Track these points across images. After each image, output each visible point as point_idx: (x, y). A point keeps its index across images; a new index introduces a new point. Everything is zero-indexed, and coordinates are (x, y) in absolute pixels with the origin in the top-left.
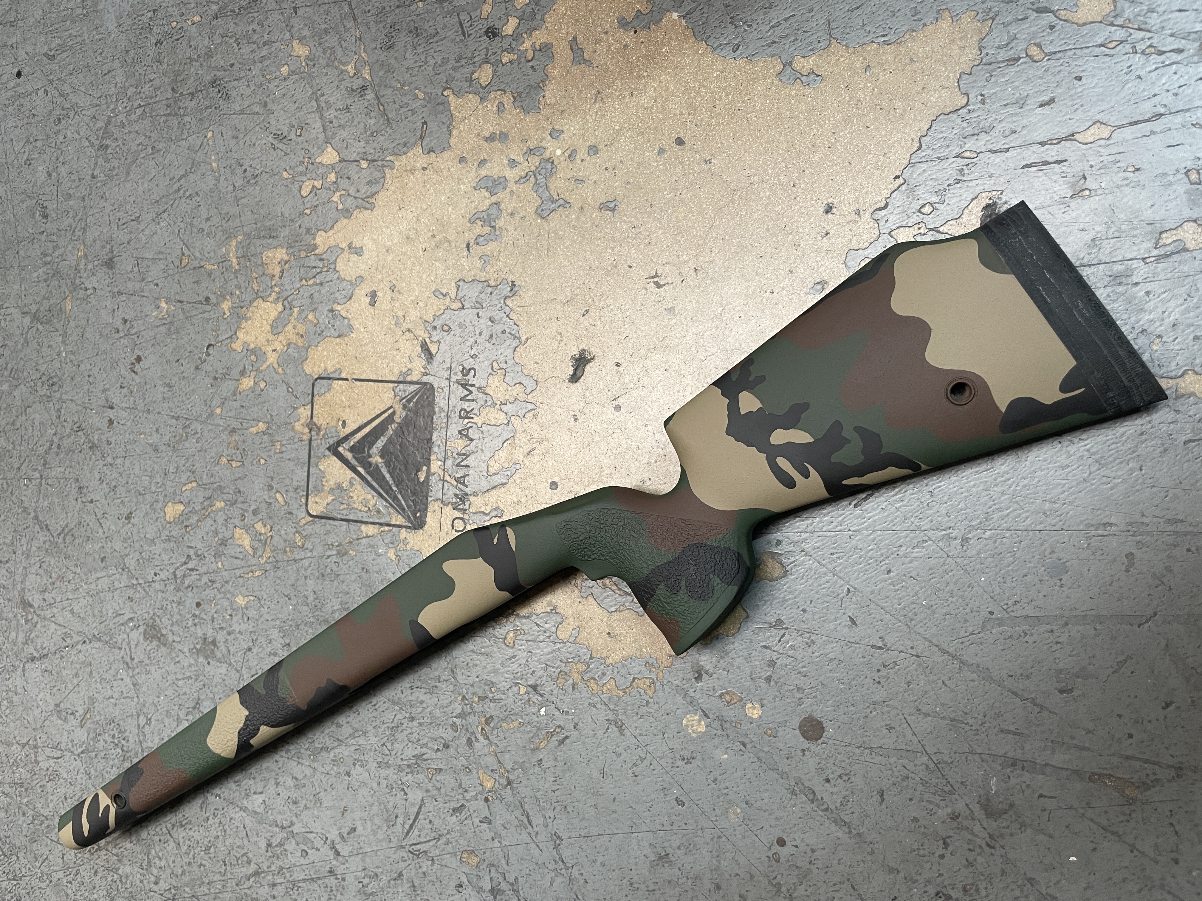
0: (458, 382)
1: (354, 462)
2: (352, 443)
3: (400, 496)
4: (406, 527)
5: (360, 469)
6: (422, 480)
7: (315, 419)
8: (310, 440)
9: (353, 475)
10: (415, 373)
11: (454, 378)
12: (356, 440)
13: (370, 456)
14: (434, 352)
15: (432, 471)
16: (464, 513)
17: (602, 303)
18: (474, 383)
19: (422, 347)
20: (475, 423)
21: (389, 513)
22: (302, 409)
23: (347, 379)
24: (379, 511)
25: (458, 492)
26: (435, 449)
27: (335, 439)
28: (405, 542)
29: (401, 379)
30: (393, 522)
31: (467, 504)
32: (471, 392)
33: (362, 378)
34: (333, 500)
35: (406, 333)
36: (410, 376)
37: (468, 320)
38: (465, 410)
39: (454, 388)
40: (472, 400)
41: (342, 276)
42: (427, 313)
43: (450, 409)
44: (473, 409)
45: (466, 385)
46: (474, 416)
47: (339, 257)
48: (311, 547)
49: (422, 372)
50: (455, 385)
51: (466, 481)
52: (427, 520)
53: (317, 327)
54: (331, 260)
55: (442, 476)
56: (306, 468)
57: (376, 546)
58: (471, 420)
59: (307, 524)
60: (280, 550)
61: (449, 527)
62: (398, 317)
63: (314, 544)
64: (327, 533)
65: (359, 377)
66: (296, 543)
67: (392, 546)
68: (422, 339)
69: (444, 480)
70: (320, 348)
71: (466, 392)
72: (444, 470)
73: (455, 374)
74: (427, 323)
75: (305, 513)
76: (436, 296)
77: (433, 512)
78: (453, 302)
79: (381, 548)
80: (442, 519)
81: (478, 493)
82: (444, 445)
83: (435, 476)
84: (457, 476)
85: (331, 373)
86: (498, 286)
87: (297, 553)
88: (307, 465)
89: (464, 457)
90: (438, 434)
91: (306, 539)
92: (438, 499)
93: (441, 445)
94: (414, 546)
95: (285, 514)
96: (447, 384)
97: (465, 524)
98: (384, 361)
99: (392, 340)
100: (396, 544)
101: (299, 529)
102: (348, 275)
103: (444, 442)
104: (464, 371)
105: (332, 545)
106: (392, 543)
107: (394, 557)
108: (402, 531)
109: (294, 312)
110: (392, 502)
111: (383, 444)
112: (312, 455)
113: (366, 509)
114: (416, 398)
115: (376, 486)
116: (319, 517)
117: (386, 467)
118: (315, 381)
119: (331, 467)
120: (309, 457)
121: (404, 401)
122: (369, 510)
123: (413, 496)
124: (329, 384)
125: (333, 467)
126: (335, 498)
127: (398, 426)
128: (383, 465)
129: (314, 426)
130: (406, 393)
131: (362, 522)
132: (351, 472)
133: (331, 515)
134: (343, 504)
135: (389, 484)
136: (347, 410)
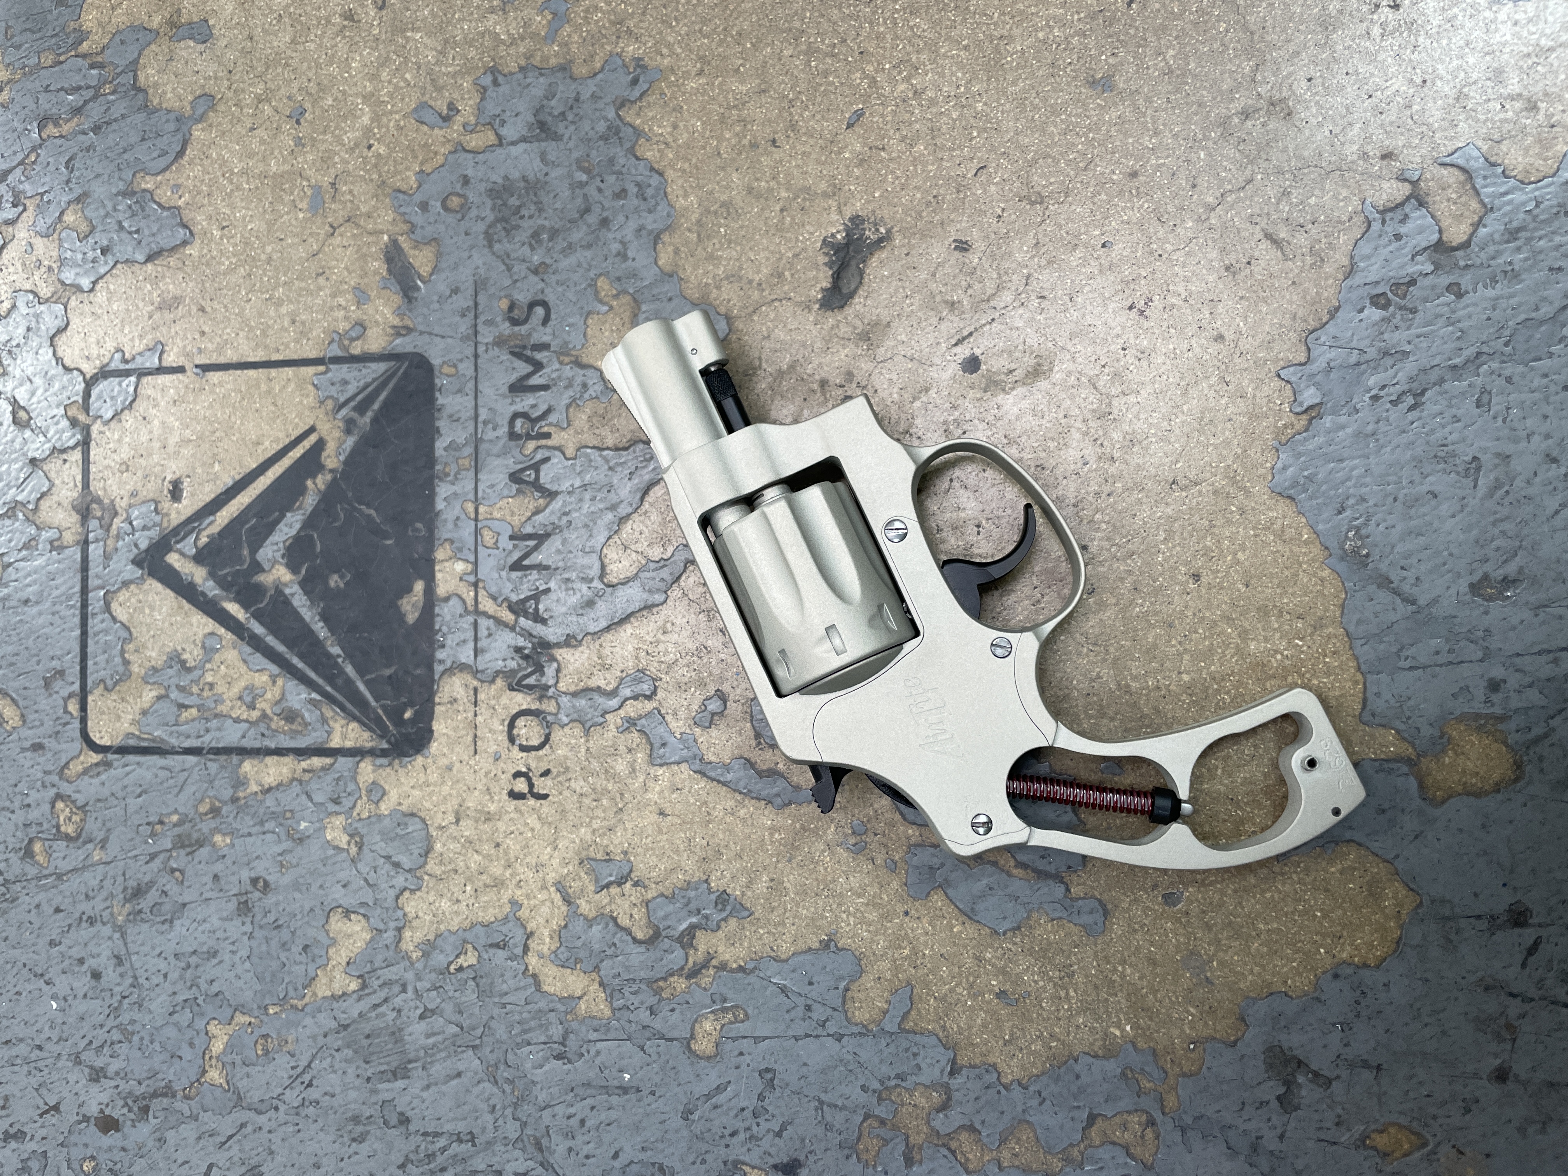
0: (499, 342)
1: (211, 589)
2: (204, 540)
3: (349, 669)
4: (374, 753)
5: (233, 608)
6: (412, 617)
7: (96, 487)
8: (85, 545)
9: (211, 626)
10: (374, 331)
11: (487, 336)
12: (215, 529)
13: (257, 567)
14: (424, 271)
15: (442, 590)
16: (540, 699)
17: (902, 87)
18: (546, 339)
19: (388, 262)
20: (560, 449)
21: (324, 720)
22: (57, 462)
23: (181, 370)
24: (291, 716)
25: (521, 642)
26: (444, 530)
27: (154, 533)
28: (377, 792)
29: (335, 351)
30: (336, 742)
31: (550, 670)
32: (538, 366)
33: (222, 360)
34: (159, 698)
35: (342, 229)
36: (359, 343)
37: (515, 175)
38: (525, 415)
39: (490, 360)
40: (545, 388)
41: (156, 101)
42: (400, 167)
43: (481, 419)
44: (549, 411)
45: (524, 347)
46: (552, 430)
47: (145, 52)
48: (101, 835)
49: (394, 327)
50: (490, 352)
51: (541, 607)
52: (435, 726)
53: (91, 241)
54: (122, 63)
55: (470, 601)
56: (77, 620)
57: (288, 815)
58: (543, 442)
59: (85, 772)
60: (15, 850)
61: (503, 738)
62: (317, 190)
63: (108, 824)
64: (145, 792)
65: (214, 359)
66: (58, 827)
67: (336, 808)
68: (386, 237)
69: (477, 612)
70: (101, 296)
71: (524, 368)
72: (475, 585)
73: (489, 323)
74: (401, 196)
75: (78, 744)
76: (422, 123)
77: (450, 703)
78: (472, 132)
79: (303, 819)
80: (480, 719)
81: (579, 638)
82: (473, 516)
83: (451, 603)
84: (514, 598)
85: (134, 358)
86: (595, 75)
87: (62, 855)
88: (78, 612)
89: (532, 543)
90: (452, 489)
91: (85, 813)
92: (463, 667)
93: (463, 516)
94: (400, 804)
95: (24, 750)
96: (469, 351)
97: (549, 725)
98: (284, 310)
99: (301, 252)
100: (347, 803)
101: (66, 788)
102: (169, 95)
103: (470, 507)
104: (516, 311)
105: (161, 822)
106: (336, 801)
107: (345, 838)
108: (362, 765)
109: (25, 210)
110: (329, 689)
111: (293, 532)
112: (92, 582)
113: (255, 715)
114: (382, 397)
115: (281, 648)
116: (123, 750)
117: (306, 593)
118: (90, 383)
119: (147, 611)
120: (85, 590)
121: (344, 412)
122: (264, 716)
123: (388, 666)
124: (131, 389)
125: (152, 608)
126: (162, 692)
127: (334, 479)
128: (296, 588)
129: (94, 506)
130: (351, 390)
131: (244, 752)
132: (205, 619)
133: (153, 740)
134: (187, 707)
135: (317, 638)
136: (186, 452)
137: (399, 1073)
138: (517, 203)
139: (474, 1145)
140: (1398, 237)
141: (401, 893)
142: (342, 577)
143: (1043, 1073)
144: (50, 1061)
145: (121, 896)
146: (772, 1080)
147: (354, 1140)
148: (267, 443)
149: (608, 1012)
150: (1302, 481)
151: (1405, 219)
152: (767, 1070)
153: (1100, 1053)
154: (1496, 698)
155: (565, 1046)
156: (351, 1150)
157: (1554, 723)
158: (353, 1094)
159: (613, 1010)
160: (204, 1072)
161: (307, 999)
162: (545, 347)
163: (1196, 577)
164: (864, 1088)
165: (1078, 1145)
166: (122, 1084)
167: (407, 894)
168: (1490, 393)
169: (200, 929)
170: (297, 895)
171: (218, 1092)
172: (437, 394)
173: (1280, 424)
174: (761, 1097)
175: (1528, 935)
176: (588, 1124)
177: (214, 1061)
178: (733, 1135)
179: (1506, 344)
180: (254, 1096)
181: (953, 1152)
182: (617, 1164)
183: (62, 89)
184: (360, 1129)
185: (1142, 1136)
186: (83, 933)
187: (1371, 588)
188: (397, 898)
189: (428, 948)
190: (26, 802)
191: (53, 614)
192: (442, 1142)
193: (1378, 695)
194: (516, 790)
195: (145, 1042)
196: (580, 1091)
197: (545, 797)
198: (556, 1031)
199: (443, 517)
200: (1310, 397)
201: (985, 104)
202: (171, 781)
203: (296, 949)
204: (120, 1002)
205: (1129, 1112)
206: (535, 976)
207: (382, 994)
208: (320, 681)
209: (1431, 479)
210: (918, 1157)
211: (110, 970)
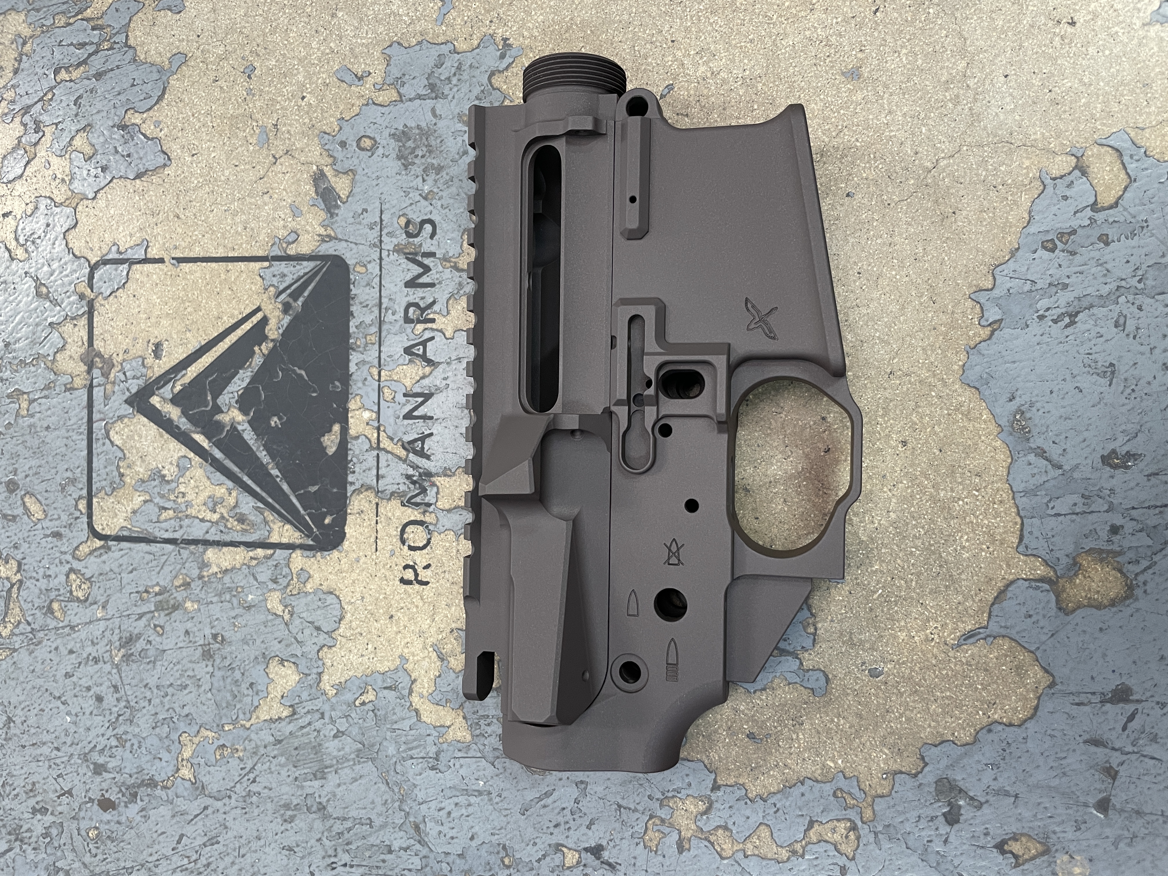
0: (398, 249)
1: (184, 424)
2: (178, 388)
3: (285, 487)
4: (302, 547)
5: (199, 438)
6: (331, 450)
7: (98, 344)
8: (90, 388)
9: (184, 451)
10: (304, 238)
11: (389, 243)
12: (187, 380)
13: (217, 410)
14: (343, 194)
15: (352, 432)
16: (424, 513)
17: (702, 69)
18: (433, 249)
19: (316, 186)
20: (441, 331)
21: (266, 522)
22: (68, 327)
23: (161, 261)
24: (241, 519)
25: (411, 471)
26: (355, 387)
27: (141, 382)
28: (305, 576)
29: (276, 251)
30: (275, 539)
31: (431, 493)
32: (427, 269)
33: (192, 255)
34: (145, 502)
35: (282, 160)
36: (294, 245)
37: (412, 124)
38: (416, 305)
39: (391, 262)
40: (432, 285)
41: (142, 57)
42: (326, 115)
43: (384, 306)
44: (434, 303)
45: (416, 254)
46: (436, 316)
47: (134, 18)
48: (103, 599)
49: (319, 235)
50: (391, 257)
51: (426, 447)
52: (347, 529)
53: (94, 161)
54: (117, 26)
55: (374, 440)
56: (85, 443)
57: (239, 590)
58: (429, 325)
59: (91, 553)
60: (40, 608)
61: (396, 540)
62: (263, 129)
63: (108, 592)
64: (134, 569)
65: (186, 255)
66: (71, 592)
67: (275, 586)
68: (315, 168)
69: (378, 448)
70: (101, 203)
71: (417, 270)
72: (378, 429)
73: (390, 234)
74: (326, 136)
75: (86, 532)
76: (343, 81)
77: (359, 513)
78: (379, 90)
79: (251, 593)
80: (379, 526)
81: (453, 470)
82: (377, 378)
83: (360, 441)
84: (407, 438)
85: (126, 250)
86: (473, 50)
87: (74, 613)
88: (85, 437)
89: (420, 400)
90: (361, 357)
91: (91, 583)
92: (369, 488)
93: (369, 378)
94: (321, 585)
95: (46, 536)
96: (376, 256)
97: (430, 532)
98: (237, 219)
99: (252, 176)
100: (283, 582)
101: (76, 565)
102: (153, 52)
103: (375, 372)
104: (411, 227)
105: (146, 591)
106: (275, 581)
107: (281, 608)
108: (294, 555)
109: (44, 135)
110: (270, 500)
111: (244, 384)
112: (96, 416)
113: (215, 517)
114: (310, 288)
115: (235, 469)
116: (118, 539)
117: (254, 429)
118: (93, 268)
119: (136, 438)
120: (90, 421)
121: (283, 296)
122: (222, 517)
123: (313, 485)
124: (125, 273)
125: (140, 436)
126: (148, 498)
127: (275, 346)
128: (246, 426)
129: (97, 359)
130: (288, 281)
131: (207, 543)
132: (179, 446)
133: (141, 532)
134: (165, 509)
135: (262, 463)
136: (164, 322)
137: (320, 774)
138: (413, 146)
139: (372, 827)
140: (1065, 198)
141: (321, 648)
142: (280, 419)
143: (779, 792)
144: (66, 758)
145: (118, 643)
146: (585, 788)
147: (285, 821)
148: (225, 318)
149: (469, 738)
150: (985, 376)
151: (1070, 185)
152: (582, 782)
153: (819, 778)
154: (1116, 538)
155: (437, 760)
156: (283, 828)
157: (1156, 558)
158: (285, 789)
159: (473, 736)
160: (178, 770)
161: (253, 721)
162: (432, 255)
163: (904, 443)
164: (650, 797)
165: (801, 841)
166: (118, 776)
167: (325, 649)
168: (1125, 317)
169: (175, 668)
170: (246, 647)
171: (188, 784)
172: (352, 286)
173: (971, 333)
174: (577, 801)
175: (1130, 708)
176: (452, 815)
177: (185, 763)
178: (556, 826)
179: (1140, 281)
180: (213, 788)
181: (712, 844)
182: (474, 844)
183: (72, 44)
184: (290, 813)
185: (847, 837)
186: (89, 668)
187: (1031, 457)
188: (318, 651)
189: (340, 688)
190: (48, 573)
191: (67, 438)
192: (349, 824)
193: (1031, 533)
194: (405, 578)
195: (135, 747)
196: (448, 793)
197: (427, 583)
198: (432, 750)
199: (354, 377)
200: (993, 314)
201: (764, 84)
202: (155, 563)
203: (244, 686)
204: (117, 719)
205: (838, 820)
206: (417, 711)
207: (307, 719)
208: (264, 494)
209: (1078, 378)
210: (687, 846)
211: (110, 695)
